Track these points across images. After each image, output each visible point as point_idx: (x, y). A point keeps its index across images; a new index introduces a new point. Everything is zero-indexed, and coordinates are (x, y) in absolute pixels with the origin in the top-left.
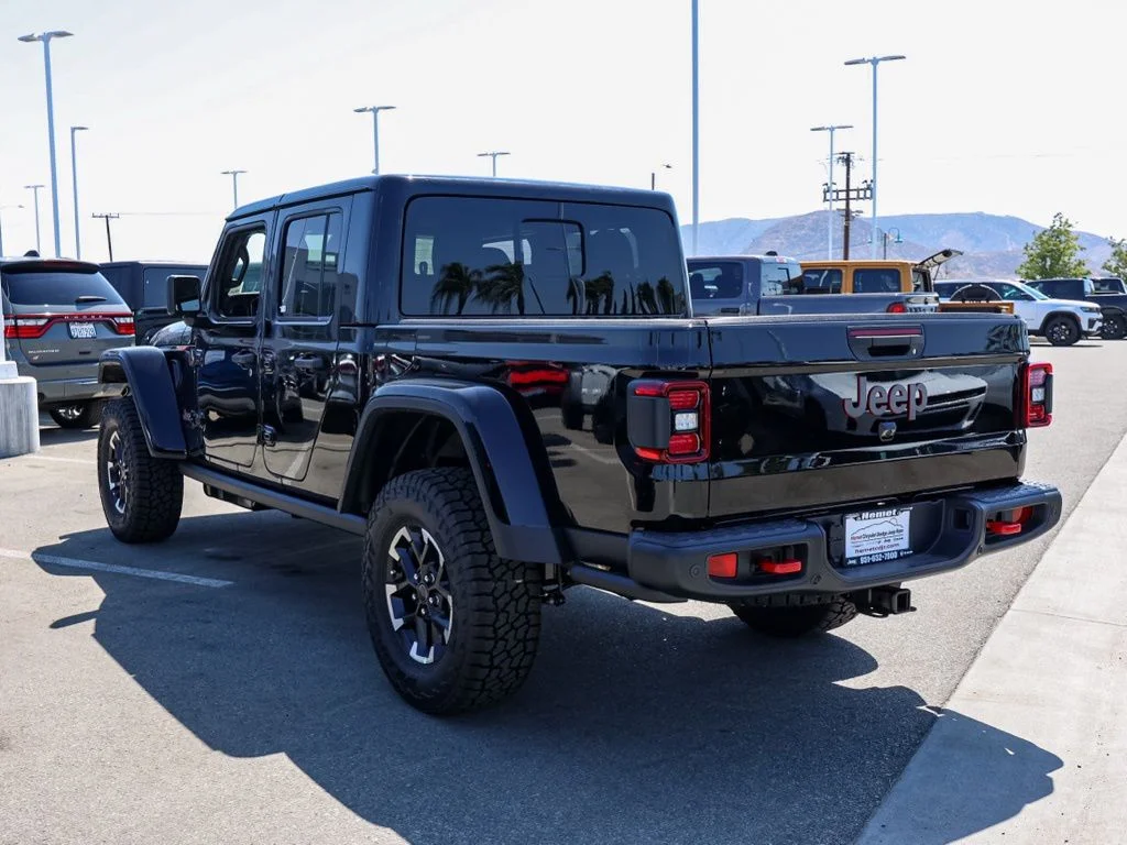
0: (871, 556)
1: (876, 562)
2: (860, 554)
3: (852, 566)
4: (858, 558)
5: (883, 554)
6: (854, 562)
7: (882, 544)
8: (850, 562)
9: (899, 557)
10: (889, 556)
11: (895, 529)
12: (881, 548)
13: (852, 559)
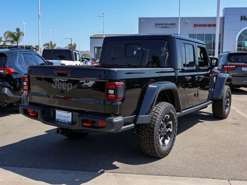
0: (61, 120)
1: (62, 122)
2: (59, 119)
3: (57, 121)
4: (58, 120)
5: (64, 121)
6: (57, 120)
7: (65, 119)
8: (56, 120)
9: (68, 123)
10: (66, 122)
11: (68, 116)
12: (64, 119)
13: (57, 119)
